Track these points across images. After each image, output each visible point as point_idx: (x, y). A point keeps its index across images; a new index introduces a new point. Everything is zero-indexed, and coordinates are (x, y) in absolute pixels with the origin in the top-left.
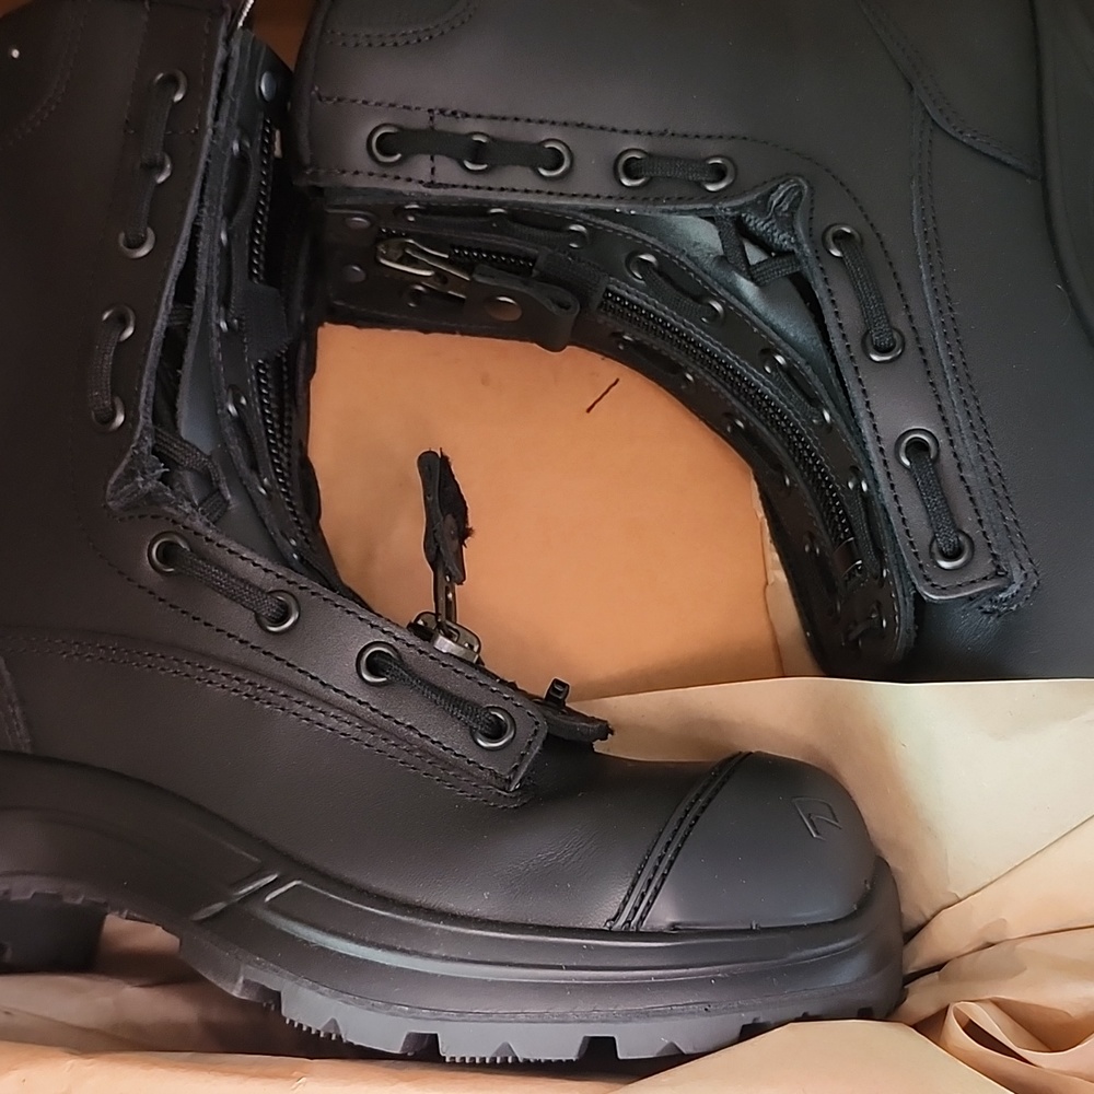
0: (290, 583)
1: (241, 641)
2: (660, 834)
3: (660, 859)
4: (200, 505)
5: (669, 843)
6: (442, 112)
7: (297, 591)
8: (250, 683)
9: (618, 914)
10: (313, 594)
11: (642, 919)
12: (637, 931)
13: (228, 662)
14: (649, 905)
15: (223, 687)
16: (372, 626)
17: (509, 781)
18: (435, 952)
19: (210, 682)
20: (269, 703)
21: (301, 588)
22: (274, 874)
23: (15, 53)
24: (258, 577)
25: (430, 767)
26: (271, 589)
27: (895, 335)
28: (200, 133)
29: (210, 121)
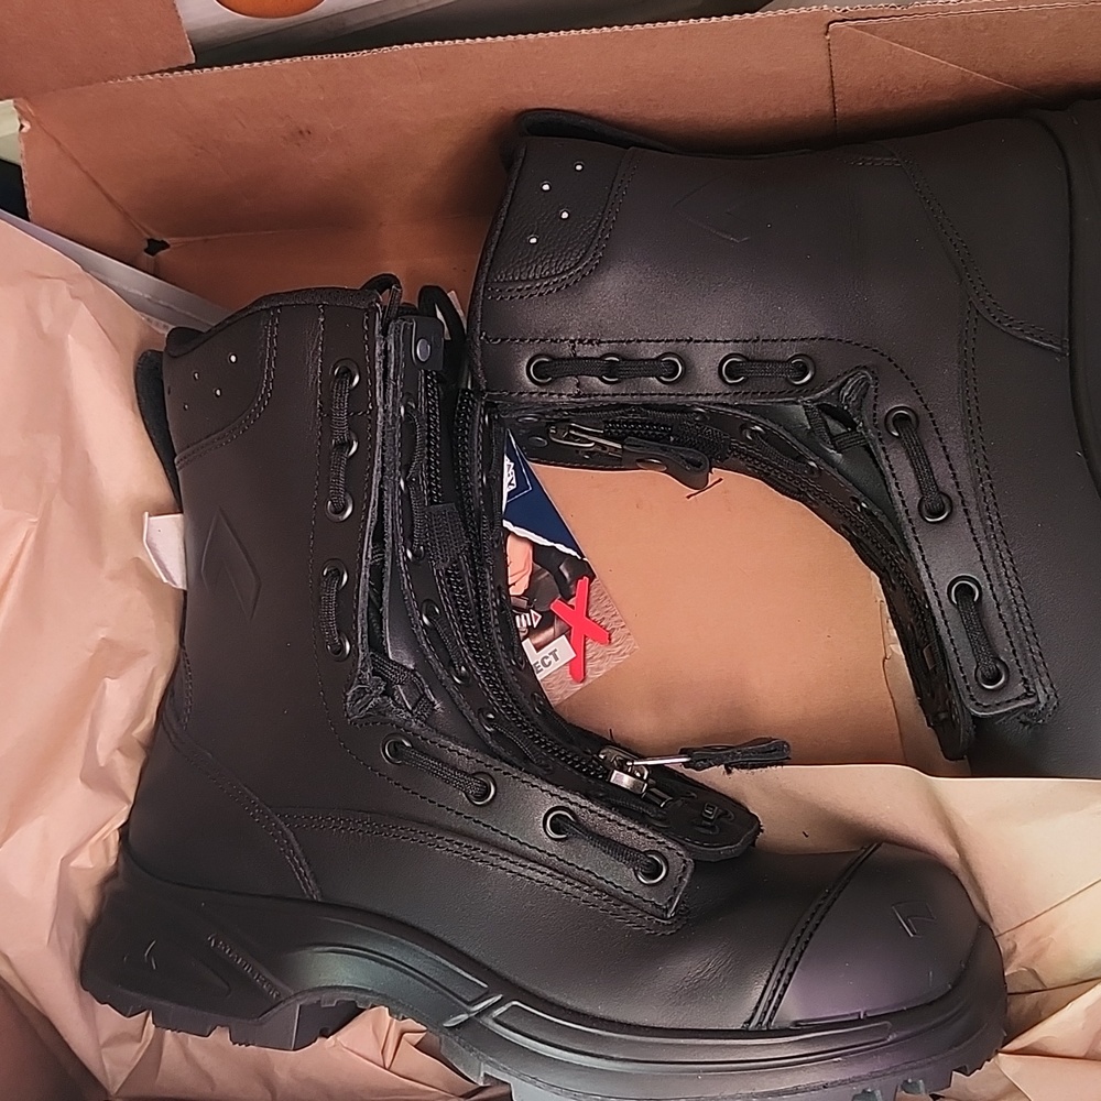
0: (486, 766)
1: (457, 813)
2: (781, 952)
3: (782, 972)
4: (413, 708)
5: (788, 960)
6: (581, 341)
7: (492, 773)
8: (466, 846)
9: (752, 1018)
10: (505, 774)
11: (770, 1020)
12: (768, 1030)
13: (449, 830)
14: (781, 997)
15: (447, 850)
16: (552, 795)
17: (667, 911)
18: (615, 1056)
19: (438, 847)
20: (481, 861)
21: (496, 770)
22: (497, 995)
23: (233, 359)
24: (464, 764)
25: (605, 903)
26: (474, 771)
27: (944, 499)
28: (374, 412)
29: (379, 400)
